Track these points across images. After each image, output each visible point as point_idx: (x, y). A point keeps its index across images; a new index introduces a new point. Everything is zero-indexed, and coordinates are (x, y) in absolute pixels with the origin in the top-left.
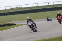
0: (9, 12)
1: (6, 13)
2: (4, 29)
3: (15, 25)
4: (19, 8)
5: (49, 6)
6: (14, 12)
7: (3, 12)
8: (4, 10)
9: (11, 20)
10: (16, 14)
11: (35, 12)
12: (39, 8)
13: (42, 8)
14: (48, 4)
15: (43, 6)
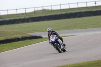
0: (32, 17)
1: (27, 19)
2: (24, 44)
3: (42, 38)
4: (48, 11)
5: (96, 7)
6: (40, 17)
7: (22, 18)
8: (23, 14)
9: (35, 31)
10: (43, 20)
11: (74, 17)
12: (80, 10)
13: (85, 11)
14: (95, 3)
15: (87, 7)
